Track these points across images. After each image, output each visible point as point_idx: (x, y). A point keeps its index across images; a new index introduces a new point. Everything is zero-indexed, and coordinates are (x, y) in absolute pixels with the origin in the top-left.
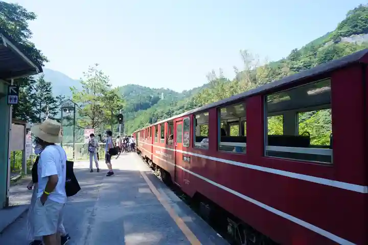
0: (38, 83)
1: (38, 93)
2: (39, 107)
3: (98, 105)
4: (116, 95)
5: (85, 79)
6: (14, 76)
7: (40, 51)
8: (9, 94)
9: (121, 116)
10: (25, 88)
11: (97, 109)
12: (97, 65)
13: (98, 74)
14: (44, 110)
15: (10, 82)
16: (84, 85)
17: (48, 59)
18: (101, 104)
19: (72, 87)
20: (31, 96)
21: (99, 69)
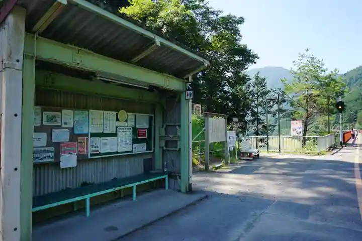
0: (253, 80)
1: (255, 90)
2: (256, 102)
3: (312, 94)
4: (333, 80)
5: (295, 69)
6: (189, 73)
7: (251, 50)
8: (187, 90)
9: (341, 103)
10: (244, 87)
11: (311, 99)
12: (307, 50)
13: (309, 59)
14: (260, 105)
15: (188, 79)
16: (295, 75)
17: (258, 56)
18: (315, 92)
19: (283, 79)
20: (250, 93)
21: (309, 54)
